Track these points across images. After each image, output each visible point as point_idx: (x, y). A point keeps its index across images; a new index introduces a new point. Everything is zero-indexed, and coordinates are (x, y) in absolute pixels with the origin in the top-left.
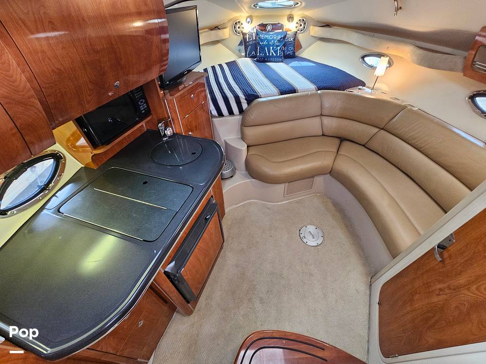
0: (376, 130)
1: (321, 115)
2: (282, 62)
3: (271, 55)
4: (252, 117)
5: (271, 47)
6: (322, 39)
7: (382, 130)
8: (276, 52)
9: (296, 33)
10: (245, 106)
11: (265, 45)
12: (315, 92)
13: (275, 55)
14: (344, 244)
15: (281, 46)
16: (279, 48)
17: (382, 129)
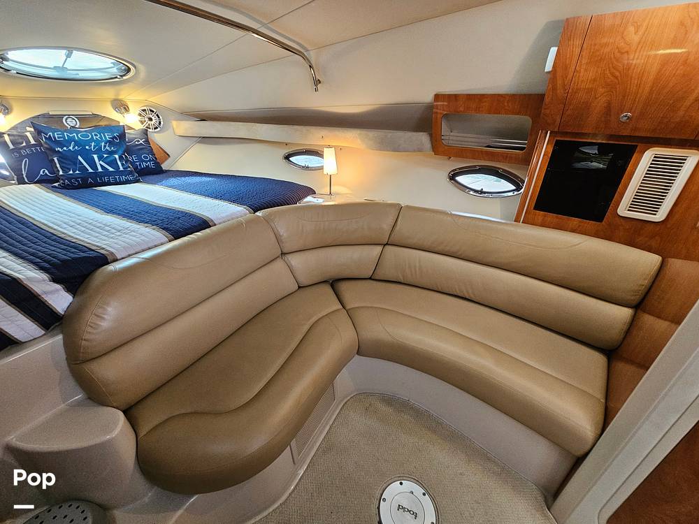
0: (379, 249)
1: (283, 254)
2: (137, 181)
3: (100, 170)
4: (105, 324)
5: (95, 157)
6: (205, 140)
7: (387, 247)
8: (113, 163)
9: (145, 132)
10: (60, 300)
11: (76, 153)
12: (250, 216)
13: (111, 169)
14: (461, 474)
15: (120, 152)
16: (117, 156)
17: (387, 244)
